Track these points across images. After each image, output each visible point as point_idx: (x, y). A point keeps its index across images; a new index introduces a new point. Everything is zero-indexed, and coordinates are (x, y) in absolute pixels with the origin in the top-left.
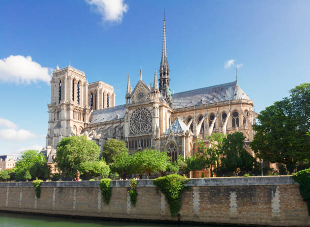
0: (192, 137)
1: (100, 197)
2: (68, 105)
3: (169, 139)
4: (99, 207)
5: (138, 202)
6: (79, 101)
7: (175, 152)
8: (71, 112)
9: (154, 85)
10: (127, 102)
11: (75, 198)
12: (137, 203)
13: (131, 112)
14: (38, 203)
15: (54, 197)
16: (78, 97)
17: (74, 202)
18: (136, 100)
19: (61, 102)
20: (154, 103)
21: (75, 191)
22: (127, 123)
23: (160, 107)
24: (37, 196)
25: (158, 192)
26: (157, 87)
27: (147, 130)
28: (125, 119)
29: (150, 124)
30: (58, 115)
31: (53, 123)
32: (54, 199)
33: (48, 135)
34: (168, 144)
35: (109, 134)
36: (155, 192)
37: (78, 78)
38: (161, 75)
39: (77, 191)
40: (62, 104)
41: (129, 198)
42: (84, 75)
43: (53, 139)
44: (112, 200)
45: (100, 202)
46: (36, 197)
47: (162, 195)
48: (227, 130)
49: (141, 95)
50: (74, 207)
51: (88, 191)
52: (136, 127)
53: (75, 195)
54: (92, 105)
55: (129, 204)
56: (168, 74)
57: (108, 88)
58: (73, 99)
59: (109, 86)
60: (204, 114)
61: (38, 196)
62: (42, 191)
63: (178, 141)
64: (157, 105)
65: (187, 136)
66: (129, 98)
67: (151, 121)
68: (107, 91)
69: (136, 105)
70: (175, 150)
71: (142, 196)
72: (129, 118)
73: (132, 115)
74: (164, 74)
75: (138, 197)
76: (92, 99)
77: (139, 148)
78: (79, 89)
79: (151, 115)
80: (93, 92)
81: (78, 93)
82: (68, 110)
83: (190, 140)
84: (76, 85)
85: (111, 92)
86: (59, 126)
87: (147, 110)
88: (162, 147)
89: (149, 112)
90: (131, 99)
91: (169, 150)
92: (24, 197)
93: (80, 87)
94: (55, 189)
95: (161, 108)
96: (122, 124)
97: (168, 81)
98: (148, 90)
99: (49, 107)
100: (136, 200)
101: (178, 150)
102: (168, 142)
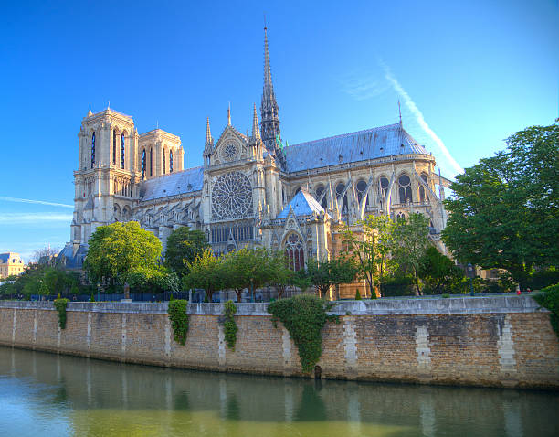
0: (329, 224)
1: (168, 331)
2: (106, 171)
3: (287, 227)
4: (168, 349)
5: (240, 343)
6: (122, 163)
7: (299, 250)
8: (112, 183)
9: (254, 133)
10: (206, 162)
11: (124, 332)
12: (237, 345)
13: (215, 179)
14: (62, 339)
15: (89, 329)
16: (122, 156)
17: (124, 340)
18: (221, 159)
19: (95, 167)
20: (255, 162)
21: (124, 320)
22: (207, 199)
23: (265, 169)
24: (61, 326)
25: (276, 326)
26: (259, 136)
27: (244, 210)
28: (204, 191)
29: (249, 200)
30: (90, 188)
31: (82, 200)
32: (89, 334)
33: (74, 221)
34: (286, 235)
35: (176, 218)
36: (270, 325)
37: (121, 127)
38: (263, 115)
39: (128, 321)
40: (97, 170)
41: (222, 336)
42: (132, 121)
43: (83, 227)
44: (190, 339)
45: (168, 340)
46: (59, 329)
47: (284, 330)
48: (391, 209)
49: (231, 151)
50: (124, 348)
51: (147, 321)
52: (224, 205)
53: (123, 326)
54: (144, 170)
55: (222, 347)
56: (275, 113)
57: (172, 140)
58: (114, 160)
59: (173, 137)
60: (345, 180)
61: (63, 326)
62: (68, 318)
63: (305, 231)
64: (260, 167)
65: (320, 221)
66: (210, 155)
67: (251, 194)
68: (170, 145)
69: (222, 167)
70: (299, 246)
71: (246, 332)
72: (211, 191)
73: (216, 185)
74: (269, 114)
75: (237, 333)
76: (145, 159)
77: (230, 243)
78: (123, 144)
79: (249, 184)
80: (146, 148)
81: (122, 150)
82: (106, 178)
83: (326, 229)
84: (118, 139)
85: (177, 147)
86: (92, 206)
87: (242, 175)
88: (275, 242)
89: (246, 179)
90: (212, 158)
91: (289, 246)
92: (40, 326)
93: (125, 141)
94: (90, 316)
95: (268, 172)
96: (198, 200)
97: (276, 125)
98: (243, 141)
99: (76, 176)
100: (236, 339)
101: (305, 246)
102: (286, 232)
